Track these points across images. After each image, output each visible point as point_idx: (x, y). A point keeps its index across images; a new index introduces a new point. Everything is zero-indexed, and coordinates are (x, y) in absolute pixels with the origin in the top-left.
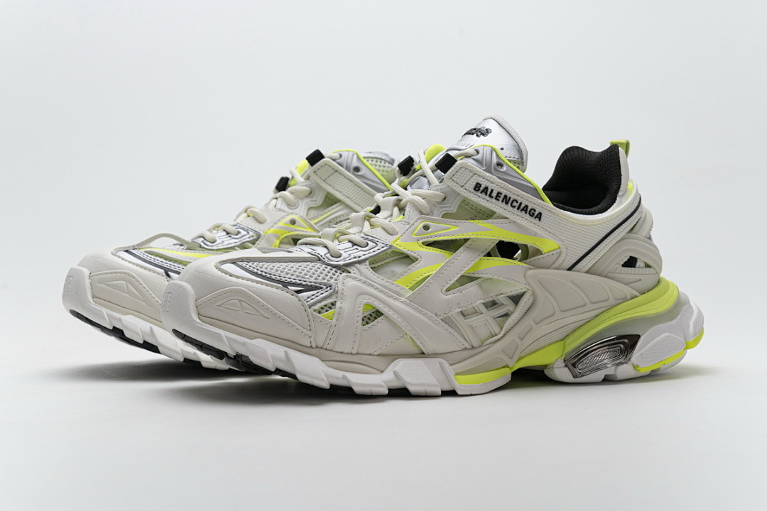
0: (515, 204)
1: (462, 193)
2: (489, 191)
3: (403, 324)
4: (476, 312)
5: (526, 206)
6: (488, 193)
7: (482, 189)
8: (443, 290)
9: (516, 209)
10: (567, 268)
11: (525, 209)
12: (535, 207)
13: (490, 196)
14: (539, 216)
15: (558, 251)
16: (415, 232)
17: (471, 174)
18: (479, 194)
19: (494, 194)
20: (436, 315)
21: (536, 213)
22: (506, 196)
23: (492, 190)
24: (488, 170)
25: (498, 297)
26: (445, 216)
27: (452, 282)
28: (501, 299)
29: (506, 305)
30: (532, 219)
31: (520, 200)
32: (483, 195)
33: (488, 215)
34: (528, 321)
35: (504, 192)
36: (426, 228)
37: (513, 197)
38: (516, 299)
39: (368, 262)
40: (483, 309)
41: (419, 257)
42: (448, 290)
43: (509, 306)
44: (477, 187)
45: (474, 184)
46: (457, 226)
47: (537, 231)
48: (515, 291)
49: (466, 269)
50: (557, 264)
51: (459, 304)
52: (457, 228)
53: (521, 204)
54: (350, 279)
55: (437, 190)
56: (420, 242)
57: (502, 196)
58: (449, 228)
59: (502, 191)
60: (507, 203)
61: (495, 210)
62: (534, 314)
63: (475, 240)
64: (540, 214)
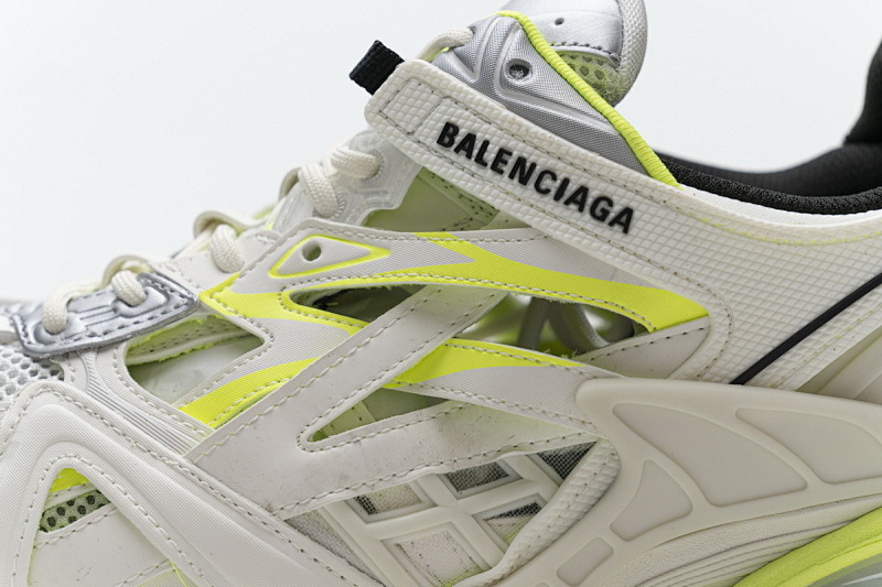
0: (547, 183)
1: (415, 157)
2: (478, 144)
3: (158, 533)
4: (412, 500)
5: (583, 190)
6: (475, 152)
7: (458, 139)
8: (303, 437)
9: (549, 199)
10: (734, 375)
11: (579, 198)
12: (609, 190)
13: (480, 160)
14: (625, 219)
15: (701, 323)
16: (279, 266)
17: (434, 97)
18: (450, 153)
19: (490, 156)
20: (270, 510)
21: (617, 209)
22: (521, 161)
23: (486, 144)
24: (485, 86)
25: (503, 456)
26: (371, 221)
27: (347, 404)
28: (509, 460)
29: (529, 481)
30: (602, 229)
31: (563, 171)
32: (461, 158)
33: (475, 216)
34: (596, 531)
35: (519, 149)
36: (313, 252)
37: (543, 162)
38: (563, 464)
39: (123, 347)
41: (266, 337)
42: (320, 435)
43: (536, 484)
44: (448, 134)
45: (441, 125)
46: (387, 248)
47: (616, 263)
48: (562, 436)
49: (388, 375)
50: (695, 364)
51: (344, 478)
52: (385, 255)
53: (566, 182)
54: (51, 395)
56: (286, 293)
57: (512, 161)
58: (366, 254)
59: (511, 144)
60: (524, 181)
61: (496, 204)
62: (611, 511)
63: (439, 290)
64: (628, 212)
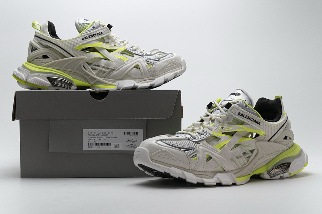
0: (252, 119)
1: (234, 116)
2: (243, 115)
5: (255, 120)
6: (243, 116)
7: (241, 114)
8: (231, 149)
9: (252, 121)
10: (268, 141)
11: (255, 121)
12: (258, 120)
13: (244, 117)
14: (259, 123)
15: (265, 135)
16: (219, 129)
17: (237, 110)
18: (240, 116)
19: (245, 116)
20: (229, 158)
21: (259, 122)
22: (249, 117)
23: (244, 115)
24: (243, 108)
25: (247, 151)
26: (228, 123)
27: (233, 146)
28: (248, 152)
30: (257, 124)
31: (253, 118)
32: (241, 117)
33: (242, 123)
34: (256, 159)
35: (248, 116)
36: (222, 128)
37: (251, 117)
38: (252, 151)
39: (205, 140)
40: (242, 155)
41: (221, 138)
42: (232, 149)
43: (250, 154)
44: (239, 114)
45: (238, 113)
46: (233, 127)
47: (259, 129)
48: (251, 149)
49: (237, 142)
50: (265, 139)
51: (235, 154)
52: (233, 128)
53: (254, 119)
54: (200, 146)
55: (225, 115)
56: (221, 133)
57: (248, 117)
58: (230, 128)
59: (247, 115)
60: (249, 119)
61: (245, 121)
62: (258, 157)
63: (239, 132)
64: (260, 123)
